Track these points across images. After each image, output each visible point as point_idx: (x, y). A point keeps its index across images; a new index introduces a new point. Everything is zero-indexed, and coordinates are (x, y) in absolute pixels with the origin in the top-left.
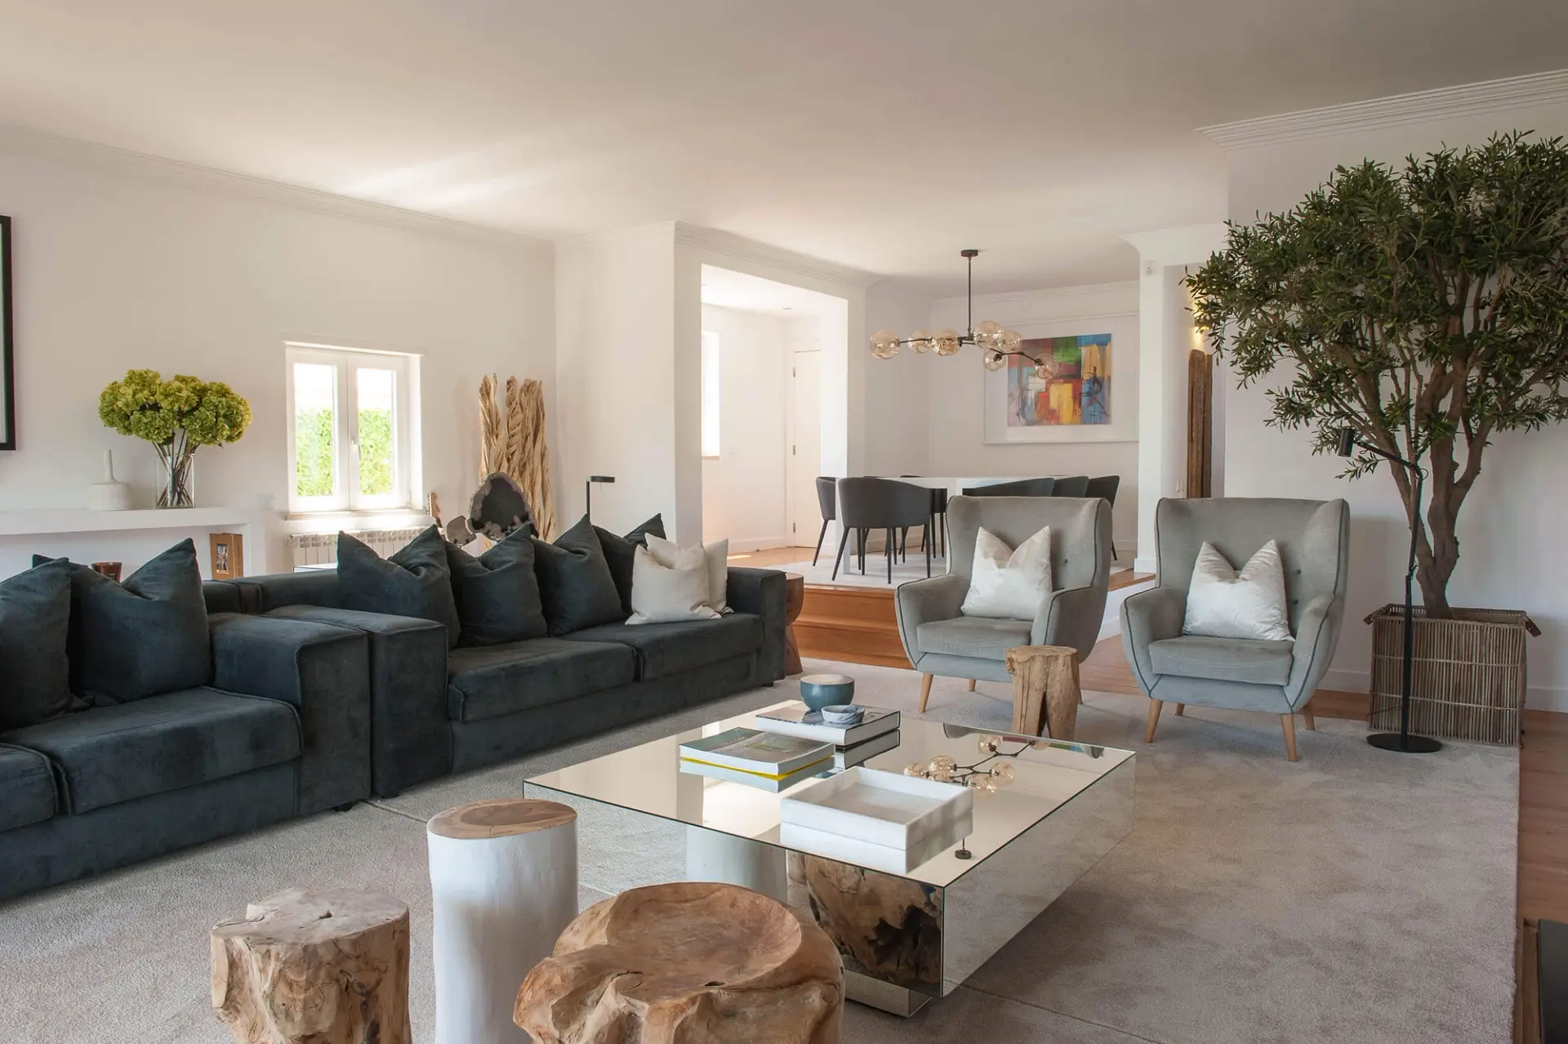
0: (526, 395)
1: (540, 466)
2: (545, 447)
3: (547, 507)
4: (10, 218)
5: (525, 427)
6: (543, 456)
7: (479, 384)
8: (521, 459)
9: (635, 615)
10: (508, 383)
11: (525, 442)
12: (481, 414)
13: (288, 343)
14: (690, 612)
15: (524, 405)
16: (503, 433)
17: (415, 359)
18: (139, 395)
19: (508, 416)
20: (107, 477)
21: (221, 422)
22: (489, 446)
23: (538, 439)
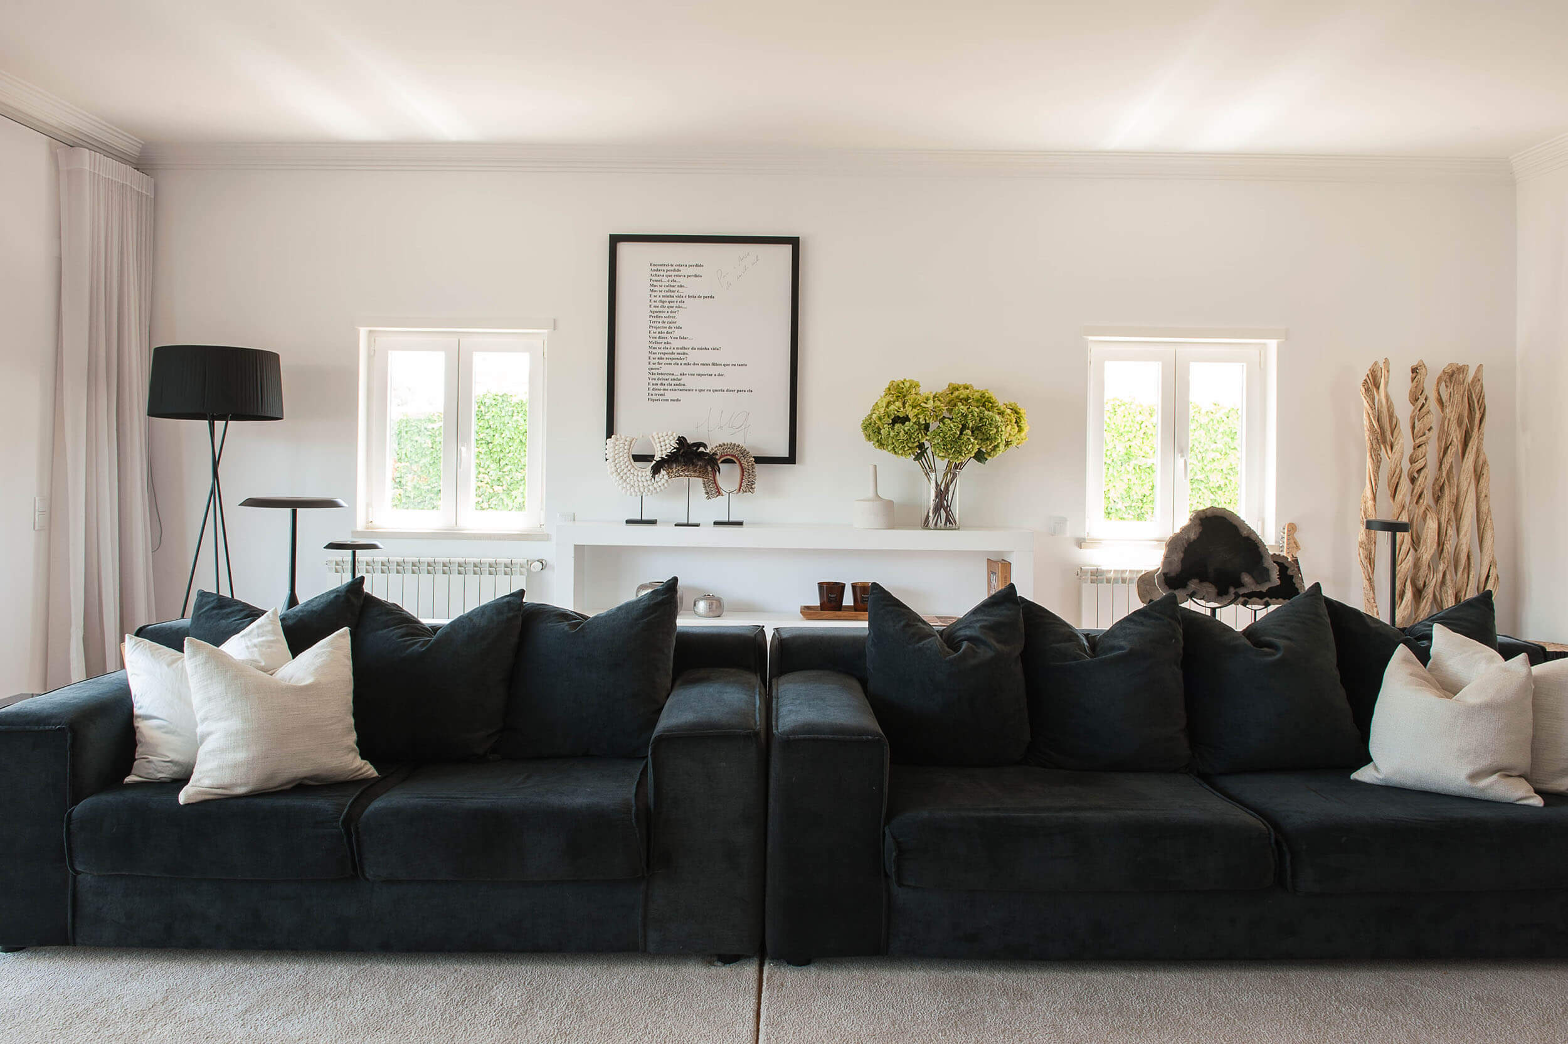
0: (1447, 386)
1: (1473, 486)
2: (1485, 462)
3: (1485, 549)
4: (798, 238)
5: (1444, 434)
6: (1478, 476)
7: (1363, 373)
8: (1437, 480)
9: (1370, 766)
10: (1414, 370)
11: (1443, 457)
12: (1365, 417)
13: (1091, 338)
14: (1468, 783)
15: (1445, 398)
16: (1405, 441)
17: (1272, 344)
18: (892, 407)
19: (1413, 418)
20: (871, 494)
21: (967, 434)
22: (1377, 462)
23: (1469, 449)
